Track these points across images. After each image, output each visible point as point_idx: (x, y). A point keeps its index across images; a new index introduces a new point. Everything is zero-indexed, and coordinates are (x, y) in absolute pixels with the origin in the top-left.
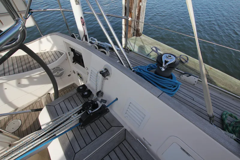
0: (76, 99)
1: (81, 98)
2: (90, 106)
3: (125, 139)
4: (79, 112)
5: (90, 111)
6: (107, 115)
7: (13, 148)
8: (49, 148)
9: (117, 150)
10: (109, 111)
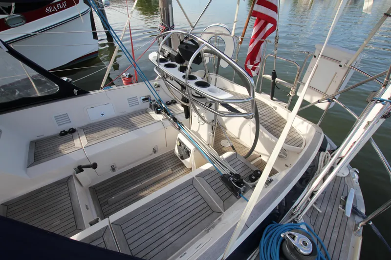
0: (247, 171)
1: (249, 175)
2: (237, 179)
3: (213, 212)
4: (231, 173)
5: (231, 179)
6: (233, 197)
7: (207, 146)
8: (208, 163)
9: (205, 205)
10: (238, 199)
